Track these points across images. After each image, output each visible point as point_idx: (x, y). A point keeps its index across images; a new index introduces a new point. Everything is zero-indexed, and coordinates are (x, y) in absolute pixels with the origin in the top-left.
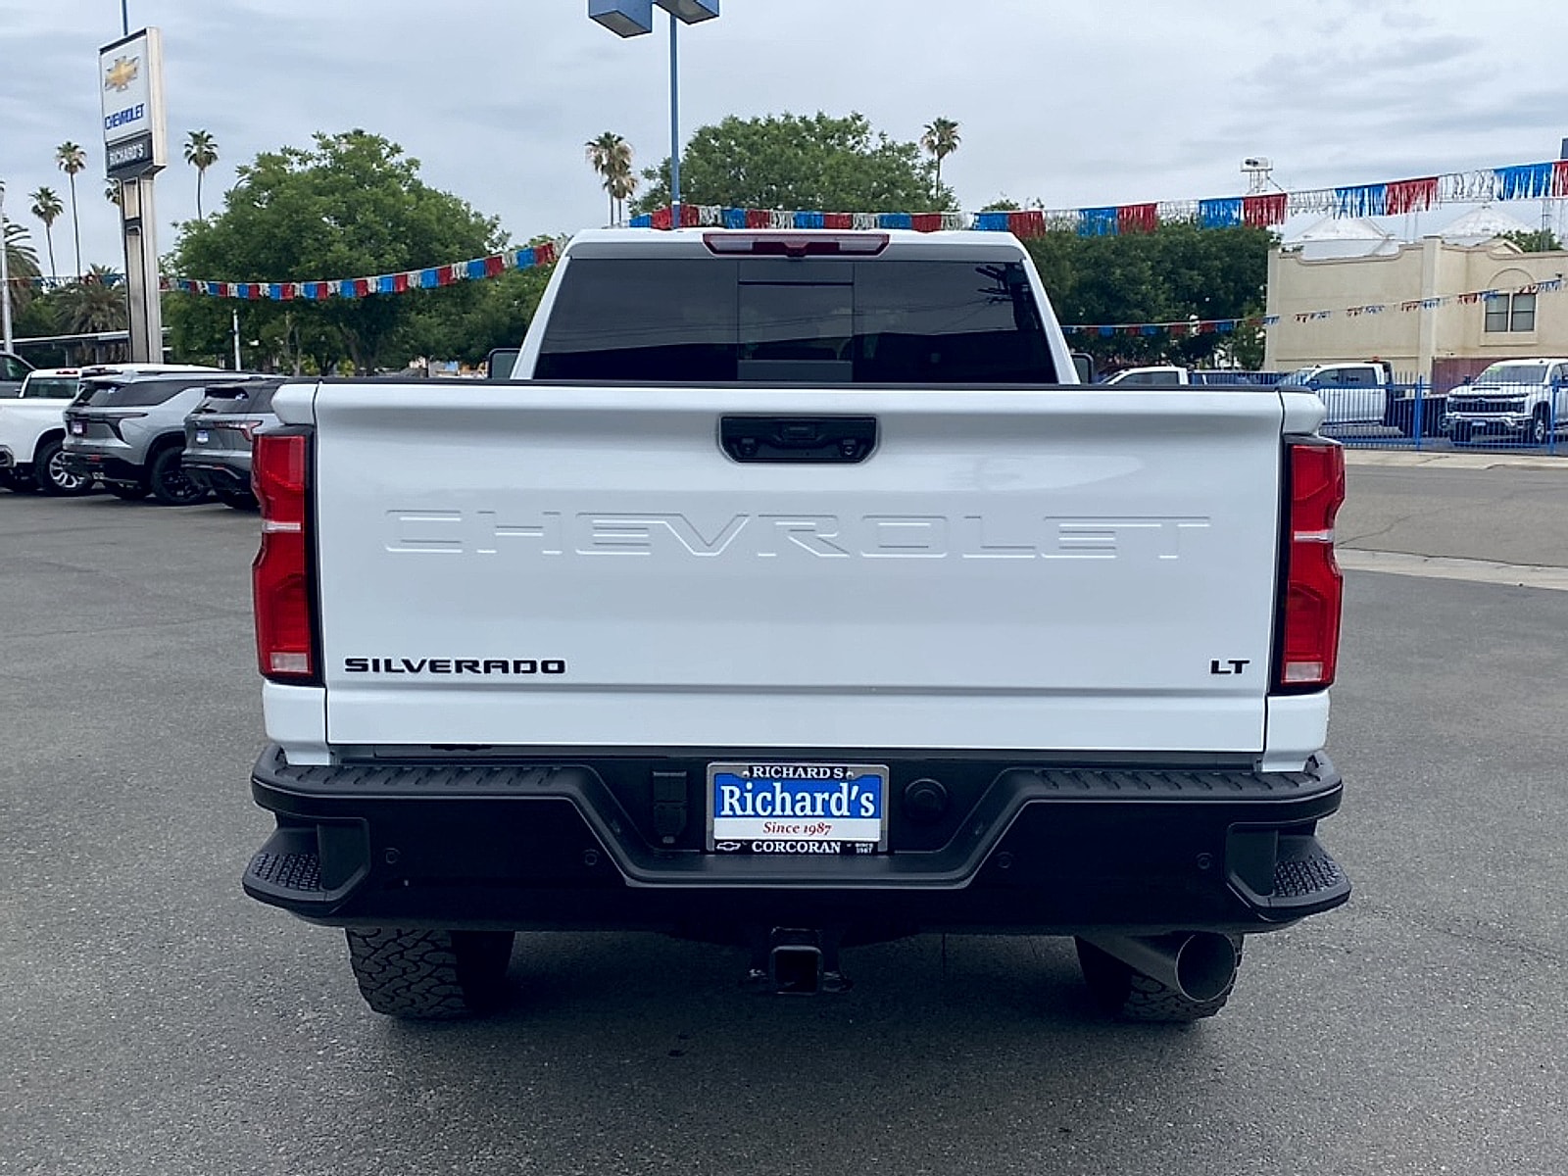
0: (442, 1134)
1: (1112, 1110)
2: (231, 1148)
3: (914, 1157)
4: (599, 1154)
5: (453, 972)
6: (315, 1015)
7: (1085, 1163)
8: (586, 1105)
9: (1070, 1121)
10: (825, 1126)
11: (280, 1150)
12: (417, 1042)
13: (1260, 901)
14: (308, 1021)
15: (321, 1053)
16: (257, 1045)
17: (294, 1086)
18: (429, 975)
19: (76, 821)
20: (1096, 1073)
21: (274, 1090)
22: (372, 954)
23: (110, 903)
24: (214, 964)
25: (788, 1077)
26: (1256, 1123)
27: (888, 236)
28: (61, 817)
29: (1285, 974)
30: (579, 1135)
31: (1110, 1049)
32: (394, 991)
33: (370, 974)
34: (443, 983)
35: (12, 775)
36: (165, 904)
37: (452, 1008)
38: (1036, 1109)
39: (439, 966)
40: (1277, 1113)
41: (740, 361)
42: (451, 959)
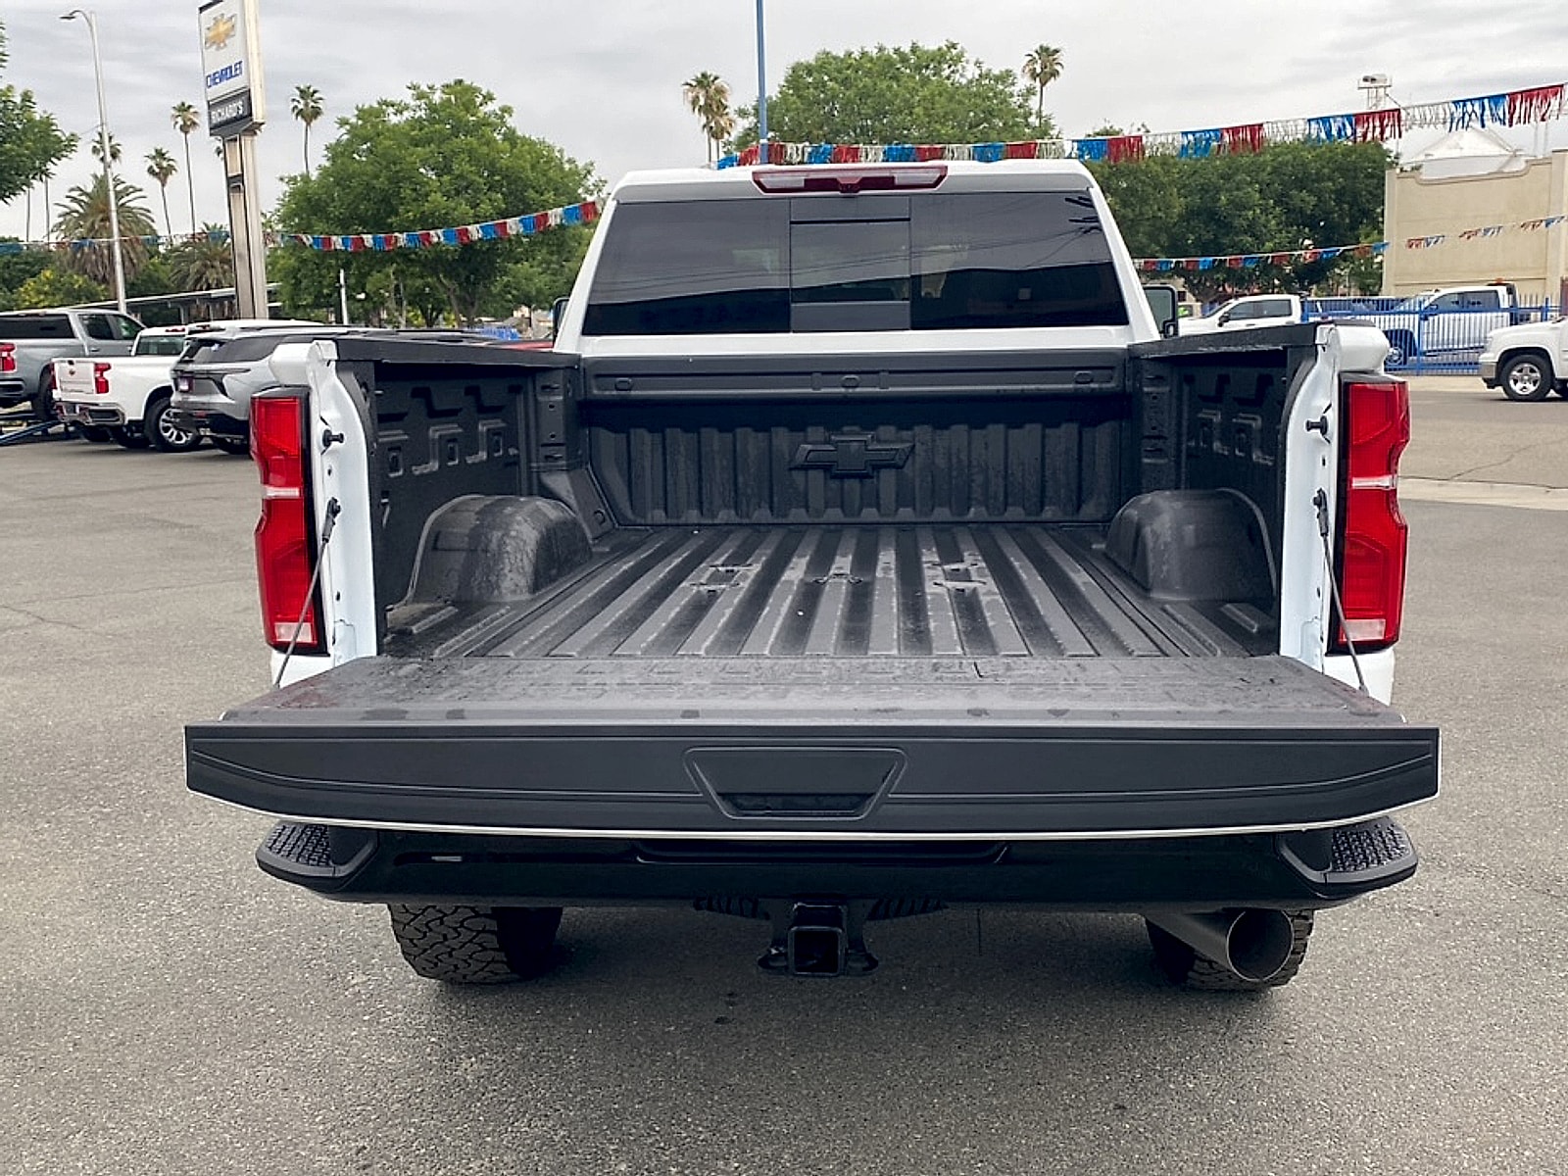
0: (479, 1104)
1: (1171, 1086)
2: (269, 1116)
3: (959, 1134)
4: (635, 1127)
5: (494, 938)
6: (365, 978)
7: (1139, 1142)
8: (626, 1075)
9: (1125, 1097)
10: (868, 1100)
11: (317, 1120)
12: (463, 1007)
13: (1314, 876)
14: (357, 984)
15: (366, 1018)
16: (305, 1009)
17: (337, 1052)
18: (471, 941)
19: (152, 780)
20: (1158, 1044)
21: (317, 1056)
22: (412, 920)
23: (176, 863)
24: (271, 926)
25: (835, 1047)
26: (1325, 1101)
27: (946, 167)
28: (138, 774)
29: (1366, 938)
30: (616, 1106)
31: (1174, 1019)
32: (436, 957)
33: (411, 940)
34: (485, 949)
35: (96, 732)
36: (229, 863)
37: (497, 974)
38: (1092, 1083)
39: (479, 932)
40: (1349, 1091)
41: (793, 305)
42: (493, 925)
